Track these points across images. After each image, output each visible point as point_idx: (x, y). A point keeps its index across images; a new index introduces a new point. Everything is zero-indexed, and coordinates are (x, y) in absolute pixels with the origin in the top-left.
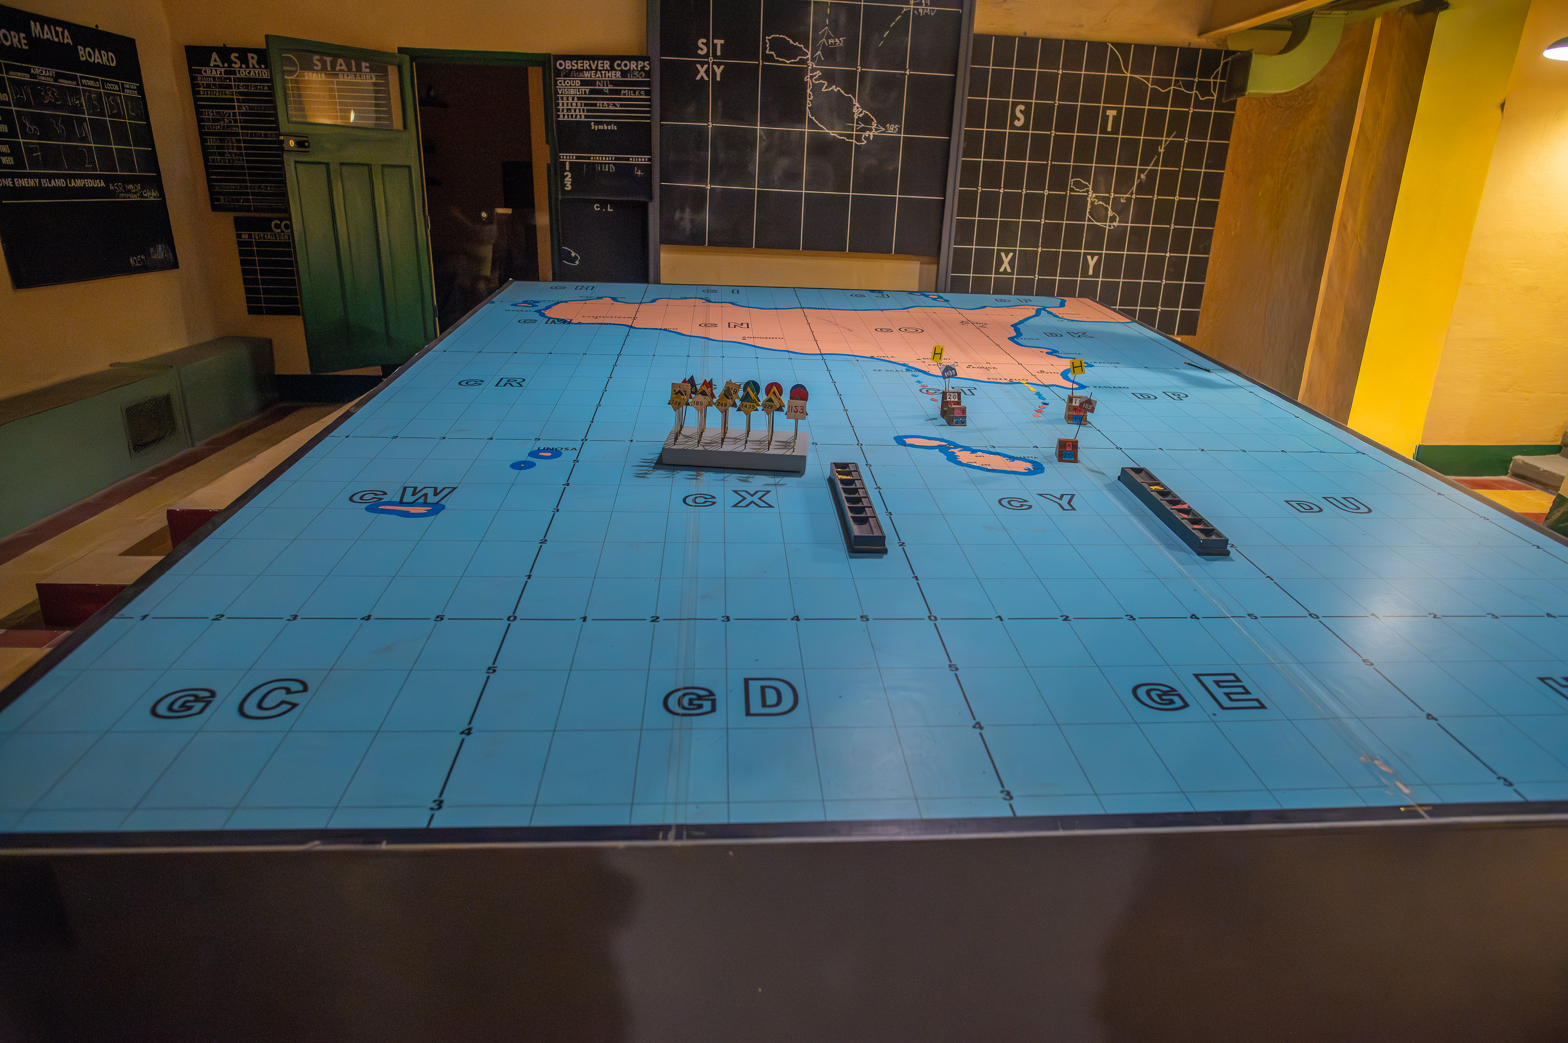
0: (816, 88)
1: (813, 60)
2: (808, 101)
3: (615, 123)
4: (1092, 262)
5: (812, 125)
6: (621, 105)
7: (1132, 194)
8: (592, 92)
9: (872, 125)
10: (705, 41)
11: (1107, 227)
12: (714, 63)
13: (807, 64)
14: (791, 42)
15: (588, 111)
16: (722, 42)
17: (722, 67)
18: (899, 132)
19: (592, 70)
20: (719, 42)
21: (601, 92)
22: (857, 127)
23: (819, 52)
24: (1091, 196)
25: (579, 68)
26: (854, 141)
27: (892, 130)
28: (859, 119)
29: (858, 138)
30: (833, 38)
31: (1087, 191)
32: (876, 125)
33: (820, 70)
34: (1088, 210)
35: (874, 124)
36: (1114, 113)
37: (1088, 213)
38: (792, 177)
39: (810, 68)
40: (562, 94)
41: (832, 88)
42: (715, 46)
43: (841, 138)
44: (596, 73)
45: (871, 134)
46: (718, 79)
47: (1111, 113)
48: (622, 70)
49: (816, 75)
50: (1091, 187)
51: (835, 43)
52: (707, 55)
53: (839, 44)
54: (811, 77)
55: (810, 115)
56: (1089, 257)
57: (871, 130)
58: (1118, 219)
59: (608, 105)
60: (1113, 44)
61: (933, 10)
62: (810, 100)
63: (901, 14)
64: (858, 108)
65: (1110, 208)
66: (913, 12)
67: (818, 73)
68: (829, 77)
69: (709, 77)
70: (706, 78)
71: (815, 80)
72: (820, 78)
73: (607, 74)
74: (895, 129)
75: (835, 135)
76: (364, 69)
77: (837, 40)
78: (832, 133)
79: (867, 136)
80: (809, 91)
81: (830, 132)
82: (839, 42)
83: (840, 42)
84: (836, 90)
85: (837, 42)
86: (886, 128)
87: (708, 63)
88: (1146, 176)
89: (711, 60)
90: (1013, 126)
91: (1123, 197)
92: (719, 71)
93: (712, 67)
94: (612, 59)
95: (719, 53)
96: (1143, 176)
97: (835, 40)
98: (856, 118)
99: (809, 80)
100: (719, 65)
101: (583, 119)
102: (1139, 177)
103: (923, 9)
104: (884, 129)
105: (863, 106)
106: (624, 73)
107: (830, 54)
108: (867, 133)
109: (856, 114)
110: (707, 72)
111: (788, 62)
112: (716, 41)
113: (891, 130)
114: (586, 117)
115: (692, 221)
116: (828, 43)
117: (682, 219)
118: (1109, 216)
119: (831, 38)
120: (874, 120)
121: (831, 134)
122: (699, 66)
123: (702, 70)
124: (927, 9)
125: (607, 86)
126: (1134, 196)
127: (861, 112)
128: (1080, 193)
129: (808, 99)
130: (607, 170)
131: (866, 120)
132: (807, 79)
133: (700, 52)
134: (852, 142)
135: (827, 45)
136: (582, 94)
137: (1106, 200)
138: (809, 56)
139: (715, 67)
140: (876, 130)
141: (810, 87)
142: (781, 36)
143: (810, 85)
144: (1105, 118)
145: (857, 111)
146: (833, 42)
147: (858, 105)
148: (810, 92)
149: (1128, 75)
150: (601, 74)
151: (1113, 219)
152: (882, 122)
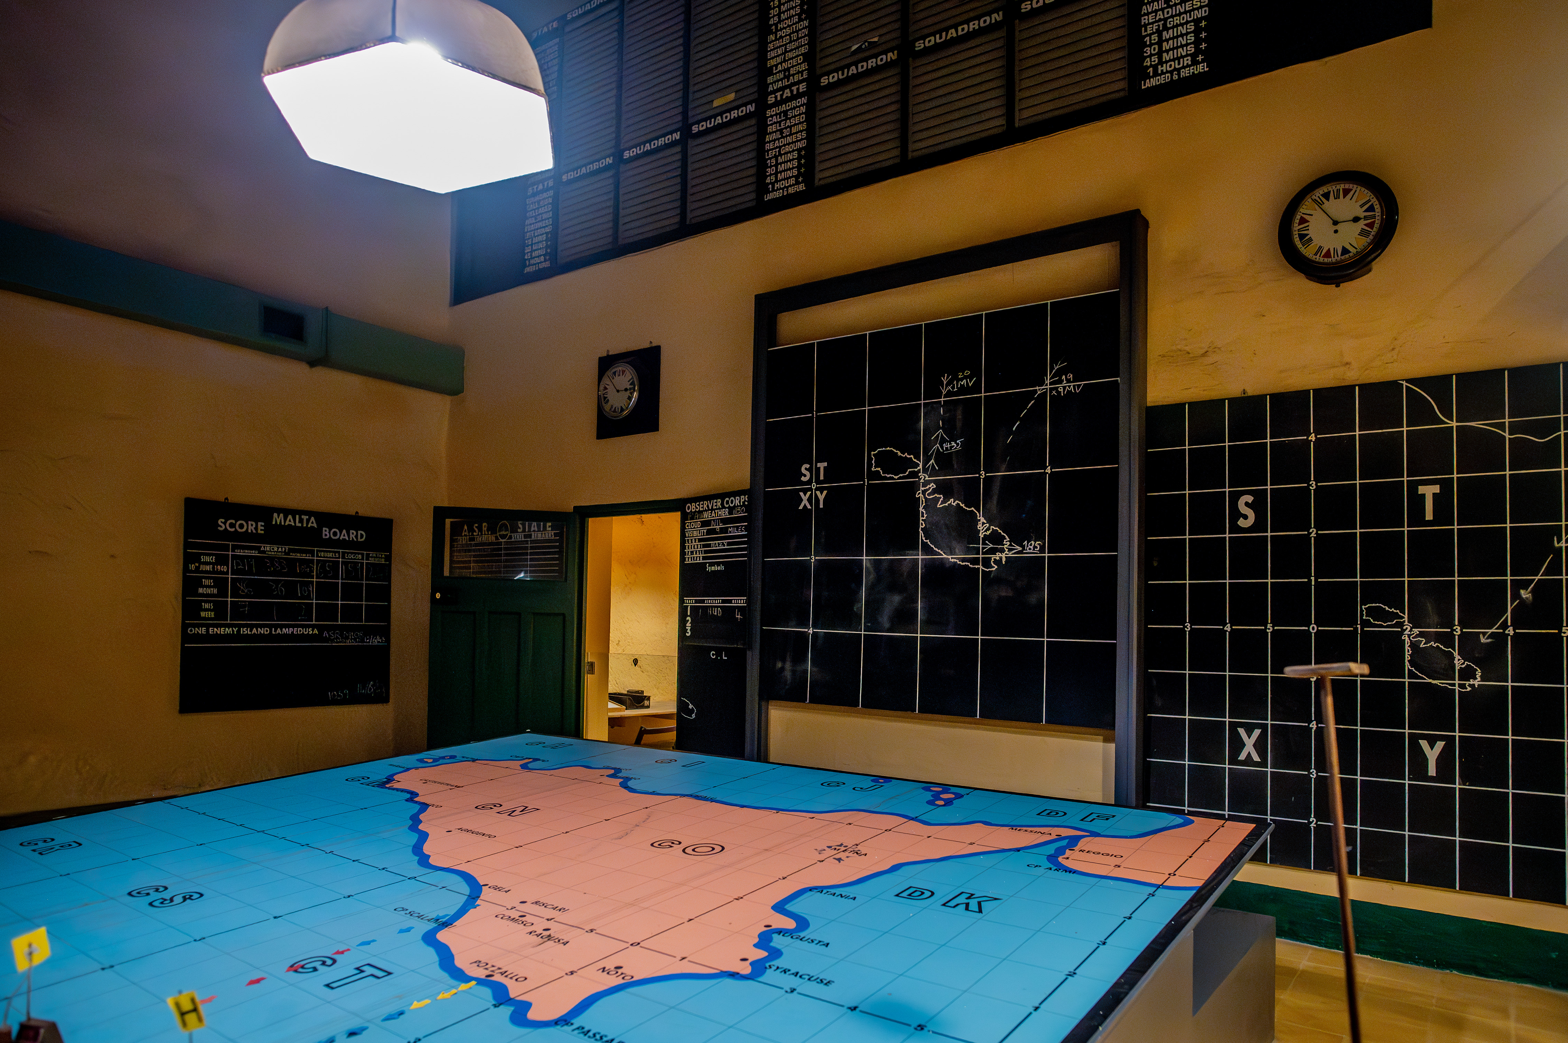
0: (930, 505)
1: (925, 470)
2: (921, 521)
3: (722, 563)
4: (1432, 754)
5: (927, 550)
6: (729, 544)
7: (1504, 626)
8: (709, 532)
9: (1004, 545)
10: (808, 466)
11: (1457, 688)
12: (817, 489)
13: (918, 477)
14: (899, 454)
15: (706, 552)
16: (826, 464)
17: (825, 492)
18: (1042, 550)
19: (709, 510)
20: (822, 465)
21: (713, 531)
22: (983, 548)
23: (932, 461)
24: (1410, 634)
25: (701, 509)
26: (981, 567)
27: (1032, 548)
28: (986, 538)
29: (986, 563)
30: (948, 442)
31: (1400, 625)
32: (1008, 543)
33: (935, 482)
34: (1407, 657)
35: (1007, 543)
36: (1436, 489)
37: (1407, 663)
38: (905, 617)
39: (922, 481)
40: (688, 537)
41: (949, 502)
42: (818, 469)
43: (964, 564)
44: (711, 513)
45: (1003, 556)
46: (821, 506)
47: (1429, 491)
48: (729, 507)
49: (930, 488)
50: (1406, 616)
51: (951, 447)
52: (809, 482)
53: (956, 448)
54: (924, 492)
55: (924, 538)
56: (1424, 744)
57: (1002, 551)
58: (1479, 673)
59: (719, 544)
60: (1407, 381)
61: (1079, 386)
62: (922, 520)
63: (1034, 398)
64: (983, 523)
65: (1456, 654)
66: (1051, 392)
67: (932, 486)
68: (945, 489)
69: (812, 506)
70: (809, 507)
71: (929, 495)
72: (934, 491)
73: (719, 513)
74: (1035, 547)
75: (955, 560)
76: (548, 529)
77: (953, 444)
78: (952, 559)
79: (998, 558)
80: (921, 509)
81: (950, 557)
82: (956, 446)
83: (958, 444)
84: (954, 504)
85: (954, 446)
86: (1023, 547)
87: (811, 489)
88: (1532, 592)
89: (814, 486)
90: (1235, 528)
91: (1484, 634)
92: (822, 497)
93: (815, 493)
94: (722, 496)
95: (822, 478)
96: (1525, 594)
97: (950, 444)
98: (981, 536)
99: (921, 495)
100: (821, 490)
101: (701, 561)
102: (1516, 596)
103: (1064, 388)
104: (1021, 549)
105: (990, 521)
106: (731, 510)
107: (945, 461)
108: (997, 556)
109: (981, 533)
110: (810, 500)
111: (896, 477)
112: (819, 465)
113: (1030, 549)
114: (704, 558)
115: (794, 672)
116: (942, 448)
117: (783, 669)
118: (1457, 668)
119: (946, 441)
120: (1006, 537)
121: (950, 560)
122: (801, 494)
123: (805, 498)
124: (1069, 386)
125: (719, 525)
126: (1510, 631)
127: (988, 529)
128: (1384, 627)
129: (921, 518)
130: (716, 614)
131: (995, 538)
132: (919, 495)
133: (803, 479)
134: (979, 568)
135: (941, 451)
136: (704, 535)
137: (1448, 639)
138: (921, 467)
139: (818, 493)
140: (1010, 550)
141: (922, 504)
142: (888, 449)
143: (922, 501)
144: (1418, 501)
145: (983, 527)
146: (949, 446)
147: (983, 520)
148: (923, 510)
149: (1454, 424)
150: (715, 513)
151: (1467, 674)
152: (1017, 539)
